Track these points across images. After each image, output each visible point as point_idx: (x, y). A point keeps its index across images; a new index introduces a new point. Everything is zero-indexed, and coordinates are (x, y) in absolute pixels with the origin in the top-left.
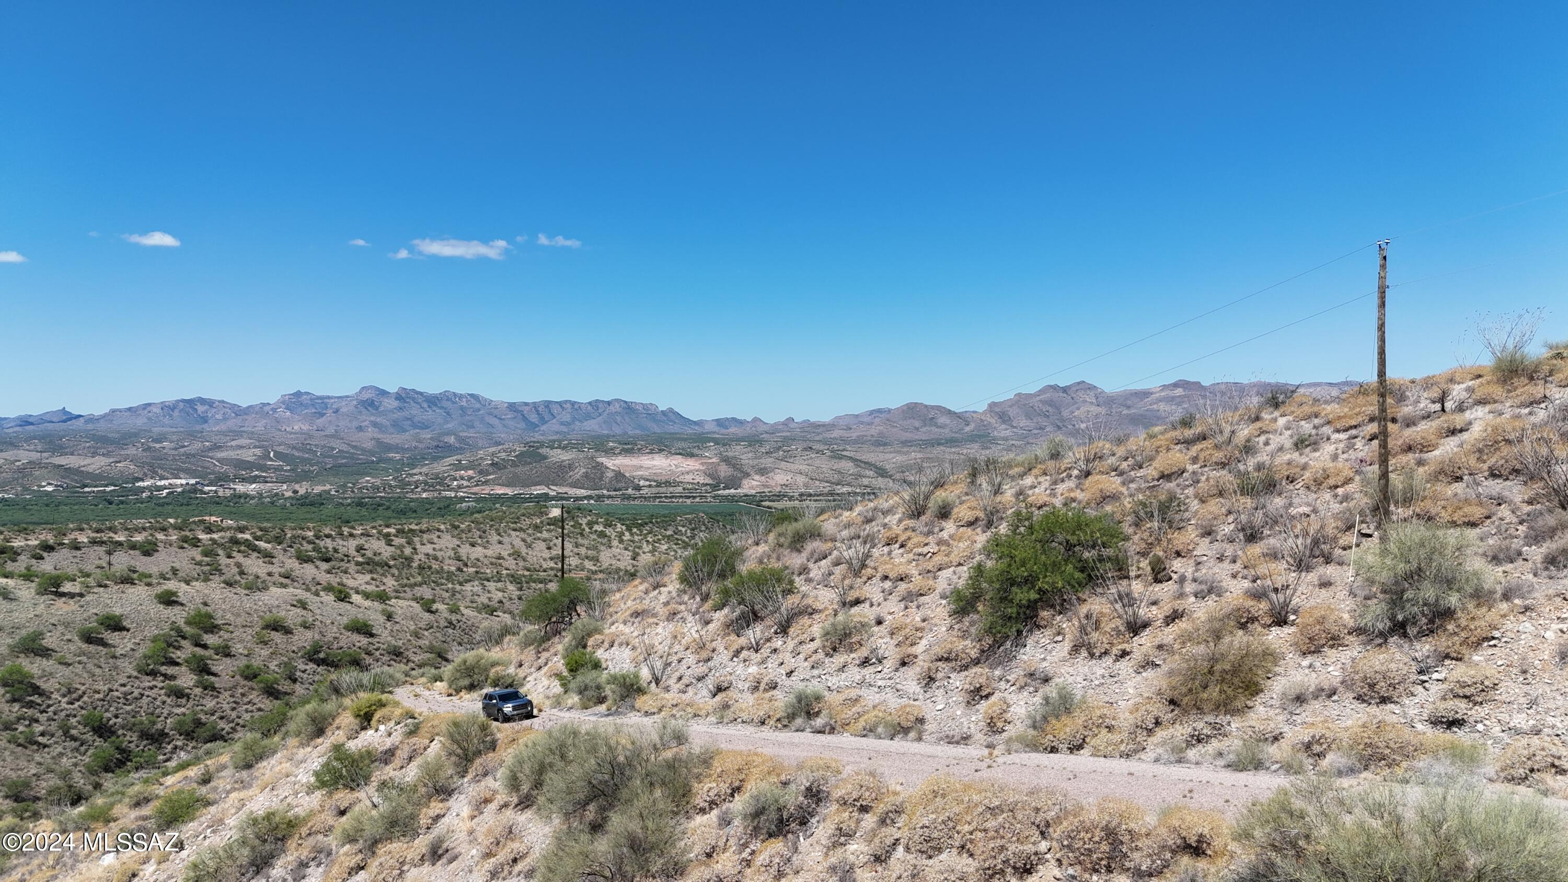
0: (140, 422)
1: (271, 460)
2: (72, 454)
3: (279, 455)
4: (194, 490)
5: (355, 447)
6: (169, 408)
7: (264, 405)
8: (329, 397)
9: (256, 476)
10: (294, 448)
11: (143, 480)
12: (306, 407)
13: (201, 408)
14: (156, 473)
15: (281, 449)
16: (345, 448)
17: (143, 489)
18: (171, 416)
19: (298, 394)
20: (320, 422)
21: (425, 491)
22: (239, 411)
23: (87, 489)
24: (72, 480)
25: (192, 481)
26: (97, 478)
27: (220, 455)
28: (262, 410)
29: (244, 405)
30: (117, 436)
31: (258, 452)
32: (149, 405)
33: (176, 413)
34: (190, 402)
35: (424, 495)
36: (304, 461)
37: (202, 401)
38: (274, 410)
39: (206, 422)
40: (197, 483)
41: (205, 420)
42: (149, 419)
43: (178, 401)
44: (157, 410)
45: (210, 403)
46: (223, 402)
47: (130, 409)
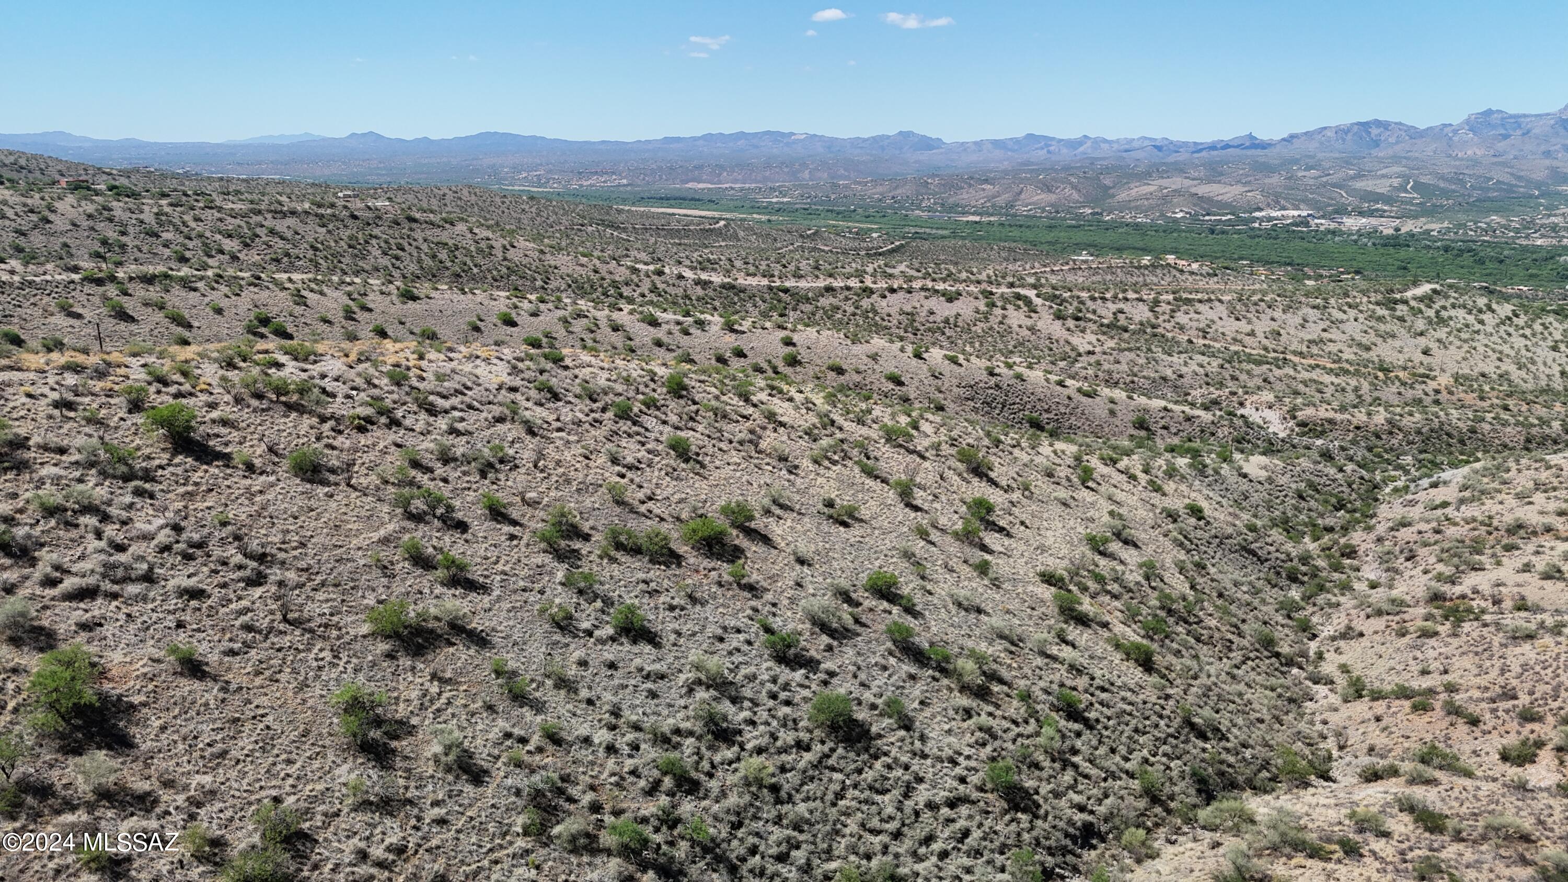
0: (1312, 146)
1: (1406, 191)
2: (1219, 182)
3: (1418, 187)
4: (1304, 222)
5: (1519, 178)
6: (1342, 132)
7: (1445, 125)
8: (1525, 116)
9: (1377, 210)
10: (1443, 178)
11: (1260, 209)
12: (1494, 127)
13: (1375, 131)
14: (1277, 202)
15: (1424, 180)
16: (1506, 178)
17: (1255, 219)
18: (1344, 140)
19: (1489, 112)
20: (1501, 146)
21: (1543, 236)
22: (1414, 134)
23: (1207, 218)
24: (1202, 208)
25: (1304, 213)
26: (1224, 206)
27: (1359, 185)
28: (1442, 133)
29: (1422, 127)
30: (1276, 162)
31: (1396, 182)
32: (1325, 128)
33: (1349, 137)
34: (1365, 126)
35: (1539, 242)
36: (1446, 193)
37: (1378, 123)
38: (1455, 132)
39: (1378, 146)
40: (1309, 215)
41: (1376, 144)
42: (1321, 143)
43: (1352, 124)
44: (1329, 133)
45: (1384, 125)
46: (1400, 124)
47: (1306, 133)
